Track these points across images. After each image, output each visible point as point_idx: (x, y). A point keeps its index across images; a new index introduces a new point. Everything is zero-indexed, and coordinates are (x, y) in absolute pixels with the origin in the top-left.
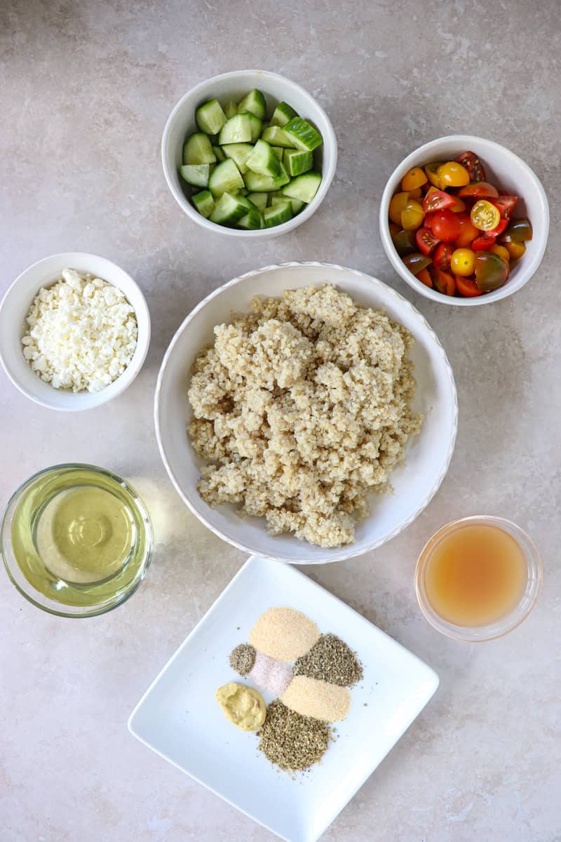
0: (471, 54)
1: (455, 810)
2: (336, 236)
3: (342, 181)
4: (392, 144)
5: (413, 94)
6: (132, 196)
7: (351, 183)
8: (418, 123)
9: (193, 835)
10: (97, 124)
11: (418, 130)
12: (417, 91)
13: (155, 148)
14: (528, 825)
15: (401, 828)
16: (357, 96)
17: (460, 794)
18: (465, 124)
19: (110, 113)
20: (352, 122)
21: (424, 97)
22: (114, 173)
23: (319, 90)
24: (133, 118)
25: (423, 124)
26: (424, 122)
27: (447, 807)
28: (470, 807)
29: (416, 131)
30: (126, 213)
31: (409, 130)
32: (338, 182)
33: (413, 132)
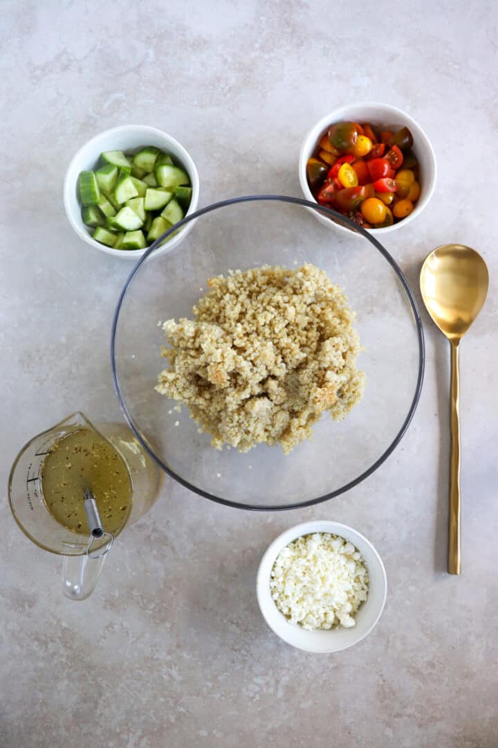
0: (125, 737)
1: (118, 102)
2: (235, 576)
3: (232, 623)
4: (191, 656)
5: (174, 701)
6: (408, 602)
7: (225, 621)
8: (170, 675)
9: (334, 73)
10: (441, 663)
11: (169, 669)
12: (171, 702)
13: (390, 644)
14: (58, 93)
15: (163, 86)
16: (222, 695)
17: (115, 115)
18: (130, 675)
19: (430, 674)
20: (225, 674)
21: (165, 697)
22: (425, 622)
23: (254, 700)
24: (411, 669)
25: (165, 674)
26: (164, 676)
27: (125, 104)
28: (107, 104)
29: (171, 668)
30: (412, 588)
31: (177, 668)
32: (235, 621)
33: (173, 667)
